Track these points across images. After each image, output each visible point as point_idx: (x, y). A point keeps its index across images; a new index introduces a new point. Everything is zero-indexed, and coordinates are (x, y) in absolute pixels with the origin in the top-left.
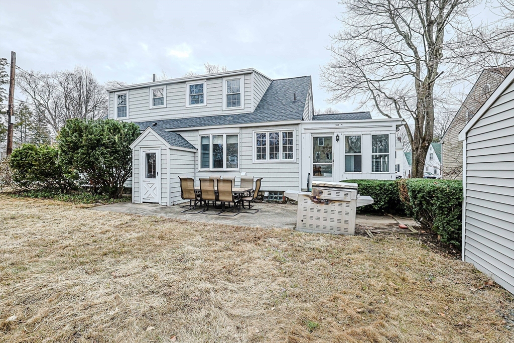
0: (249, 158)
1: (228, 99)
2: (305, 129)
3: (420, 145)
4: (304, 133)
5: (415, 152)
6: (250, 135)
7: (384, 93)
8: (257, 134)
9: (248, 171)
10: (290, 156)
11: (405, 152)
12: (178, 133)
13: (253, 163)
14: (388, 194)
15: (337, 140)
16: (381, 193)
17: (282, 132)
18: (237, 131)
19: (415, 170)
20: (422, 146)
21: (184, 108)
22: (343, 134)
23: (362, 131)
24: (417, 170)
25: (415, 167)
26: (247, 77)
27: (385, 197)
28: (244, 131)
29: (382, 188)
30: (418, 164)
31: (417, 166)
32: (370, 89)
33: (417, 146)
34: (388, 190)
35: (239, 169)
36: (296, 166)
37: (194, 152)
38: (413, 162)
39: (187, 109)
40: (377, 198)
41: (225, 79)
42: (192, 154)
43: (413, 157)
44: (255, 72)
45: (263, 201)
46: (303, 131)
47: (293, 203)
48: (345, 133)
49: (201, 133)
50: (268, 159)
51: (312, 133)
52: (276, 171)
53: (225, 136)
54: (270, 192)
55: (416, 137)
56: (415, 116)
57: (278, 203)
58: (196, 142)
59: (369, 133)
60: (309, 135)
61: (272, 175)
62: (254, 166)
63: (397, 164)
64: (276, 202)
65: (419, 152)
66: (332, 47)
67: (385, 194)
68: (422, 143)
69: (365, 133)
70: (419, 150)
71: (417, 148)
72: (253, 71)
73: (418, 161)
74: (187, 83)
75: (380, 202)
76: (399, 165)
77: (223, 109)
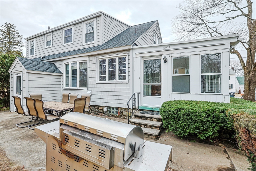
0: (94, 79)
1: (87, 37)
2: (137, 54)
3: (252, 69)
4: (135, 58)
5: (247, 75)
6: (95, 62)
7: (220, 33)
8: (100, 60)
9: (93, 90)
10: (124, 78)
11: (237, 76)
12: (53, 63)
13: (97, 84)
14: (218, 123)
15: (165, 62)
16: (208, 121)
17: (118, 57)
18: (86, 59)
19: (248, 89)
20: (254, 70)
21: (61, 46)
22: (171, 55)
23: (190, 52)
24: (249, 88)
25: (247, 86)
26: (98, 19)
27: (214, 127)
28: (91, 58)
29: (210, 115)
30: (250, 84)
31: (249, 86)
32: (209, 32)
33: (249, 70)
34: (219, 119)
35: (87, 88)
36: (128, 86)
37: (61, 76)
38: (245, 82)
39: (63, 46)
40: (203, 127)
41: (84, 23)
42: (60, 77)
43: (245, 79)
44: (104, 14)
45: (104, 115)
46: (135, 56)
47: (126, 118)
48: (173, 55)
49: (66, 61)
50: (107, 81)
51: (142, 57)
52: (113, 90)
53: (78, 63)
54: (109, 108)
55: (248, 63)
56: (247, 47)
57: (115, 116)
58: (63, 69)
59: (199, 53)
60: (139, 59)
61: (110, 94)
62: (98, 86)
63: (231, 83)
64: (113, 116)
65: (251, 75)
66: (180, 6)
67: (214, 122)
68: (254, 68)
69: (194, 53)
70: (251, 73)
71: (249, 72)
72: (102, 13)
73: (250, 82)
74: (63, 29)
75: (207, 131)
76: (232, 85)
77: (83, 44)
